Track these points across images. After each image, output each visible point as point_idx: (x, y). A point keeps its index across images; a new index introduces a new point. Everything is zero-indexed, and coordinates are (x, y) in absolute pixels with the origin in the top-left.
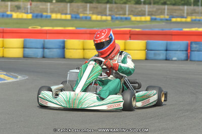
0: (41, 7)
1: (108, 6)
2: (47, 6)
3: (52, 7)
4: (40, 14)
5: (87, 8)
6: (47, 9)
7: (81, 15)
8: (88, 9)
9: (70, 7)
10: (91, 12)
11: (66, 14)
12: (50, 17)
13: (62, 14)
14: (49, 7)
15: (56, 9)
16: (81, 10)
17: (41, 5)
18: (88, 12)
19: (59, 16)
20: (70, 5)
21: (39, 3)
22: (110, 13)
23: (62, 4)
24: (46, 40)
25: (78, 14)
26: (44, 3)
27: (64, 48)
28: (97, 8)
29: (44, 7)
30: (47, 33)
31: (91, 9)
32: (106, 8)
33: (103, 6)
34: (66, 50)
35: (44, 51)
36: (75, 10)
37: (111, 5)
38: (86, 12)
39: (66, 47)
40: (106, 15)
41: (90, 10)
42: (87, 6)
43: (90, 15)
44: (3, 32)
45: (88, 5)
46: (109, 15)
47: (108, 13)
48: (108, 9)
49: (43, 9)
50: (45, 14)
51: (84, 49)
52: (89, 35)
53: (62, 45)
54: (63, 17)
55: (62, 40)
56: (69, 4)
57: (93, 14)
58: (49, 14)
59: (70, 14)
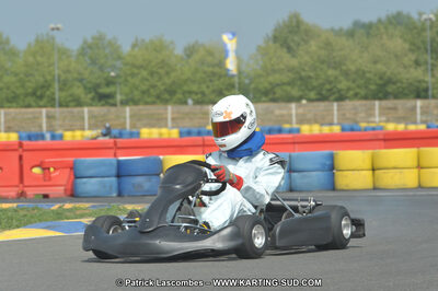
0: (277, 112)
1: (419, 103)
2: (291, 109)
3: (301, 111)
4: (276, 126)
5: (374, 109)
6: (291, 115)
7: (363, 125)
8: (377, 112)
9: (338, 110)
10: (384, 119)
11: (331, 124)
12: (298, 130)
13: (322, 125)
14: (294, 112)
15: (309, 116)
16: (363, 115)
17: (278, 110)
18: (377, 119)
19: (316, 129)
20: (338, 106)
21: (272, 106)
22: (424, 118)
23: (322, 105)
24: (294, 154)
25: (357, 123)
26: (283, 105)
27: (332, 167)
28: (395, 109)
29: (284, 112)
30: (294, 143)
31: (383, 111)
32: (414, 108)
33: (409, 103)
34: (337, 173)
35: (290, 177)
36: (348, 115)
37: (426, 102)
38: (372, 119)
39: (336, 166)
40: (415, 123)
41: (381, 114)
42: (374, 105)
43: (382, 124)
44: (204, 145)
45: (377, 103)
46: (423, 122)
47: (419, 117)
48: (418, 111)
49: (282, 116)
50: (287, 126)
51: (373, 170)
52: (382, 143)
53: (328, 163)
54: (326, 130)
55: (327, 152)
56: (335, 104)
57: (388, 121)
58: (295, 126)
59: (338, 124)
